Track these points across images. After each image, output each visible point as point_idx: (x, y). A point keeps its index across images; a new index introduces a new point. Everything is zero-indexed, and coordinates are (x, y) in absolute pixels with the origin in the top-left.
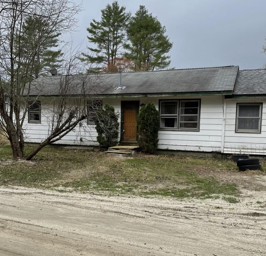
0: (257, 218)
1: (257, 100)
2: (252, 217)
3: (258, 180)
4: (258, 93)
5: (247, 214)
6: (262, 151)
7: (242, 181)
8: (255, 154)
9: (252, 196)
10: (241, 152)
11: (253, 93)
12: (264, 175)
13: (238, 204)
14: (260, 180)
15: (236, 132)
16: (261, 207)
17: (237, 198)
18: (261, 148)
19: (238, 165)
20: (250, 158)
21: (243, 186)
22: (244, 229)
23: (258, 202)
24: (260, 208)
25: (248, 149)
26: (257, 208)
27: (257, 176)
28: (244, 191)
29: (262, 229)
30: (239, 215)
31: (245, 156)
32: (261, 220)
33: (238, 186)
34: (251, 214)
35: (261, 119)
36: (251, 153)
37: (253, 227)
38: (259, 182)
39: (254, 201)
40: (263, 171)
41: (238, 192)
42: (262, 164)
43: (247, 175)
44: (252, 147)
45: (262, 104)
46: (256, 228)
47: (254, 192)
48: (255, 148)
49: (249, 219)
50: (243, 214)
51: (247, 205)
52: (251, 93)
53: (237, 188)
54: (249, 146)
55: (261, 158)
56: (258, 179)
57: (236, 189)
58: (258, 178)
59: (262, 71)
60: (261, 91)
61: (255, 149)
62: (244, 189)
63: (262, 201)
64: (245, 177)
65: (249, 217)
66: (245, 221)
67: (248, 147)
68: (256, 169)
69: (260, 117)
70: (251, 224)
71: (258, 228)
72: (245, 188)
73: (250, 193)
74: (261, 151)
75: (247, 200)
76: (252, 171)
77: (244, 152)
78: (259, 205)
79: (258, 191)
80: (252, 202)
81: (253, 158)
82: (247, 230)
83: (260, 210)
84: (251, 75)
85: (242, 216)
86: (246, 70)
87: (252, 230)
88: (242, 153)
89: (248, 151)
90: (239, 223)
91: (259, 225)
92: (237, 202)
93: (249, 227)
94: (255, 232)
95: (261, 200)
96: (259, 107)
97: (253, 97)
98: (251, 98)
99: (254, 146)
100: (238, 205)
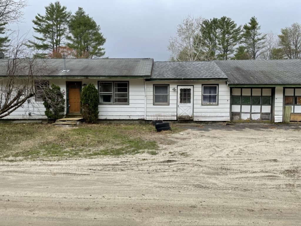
0: (170, 164)
1: (166, 82)
2: (166, 164)
3: (169, 137)
4: (166, 77)
5: (164, 162)
6: (171, 117)
7: (159, 138)
9: (166, 149)
10: (157, 118)
11: (163, 78)
12: (173, 134)
13: (157, 155)
14: (170, 137)
15: (154, 105)
16: (172, 155)
17: (157, 151)
18: (170, 115)
19: (156, 128)
20: (164, 122)
21: (160, 142)
22: (162, 173)
23: (170, 153)
24: (171, 157)
25: (162, 116)
26: (169, 157)
27: (168, 134)
28: (161, 145)
29: (173, 171)
30: (158, 163)
31: (160, 121)
32: (172, 165)
33: (157, 142)
34: (166, 161)
35: (169, 96)
36: (164, 119)
37: (167, 170)
38: (170, 138)
39: (167, 152)
40: (172, 131)
41: (157, 147)
42: (171, 126)
43: (162, 135)
44: (164, 115)
45: (169, 85)
46: (169, 171)
47: (167, 146)
48: (166, 115)
49: (165, 165)
50: (161, 162)
51: (163, 155)
52: (162, 78)
53: (156, 144)
54: (163, 114)
55: (170, 122)
56: (169, 136)
57: (156, 145)
58: (169, 135)
59: (168, 63)
61: (166, 116)
62: (161, 144)
63: (173, 152)
64: (161, 136)
65: (165, 163)
66: (162, 167)
67: (162, 115)
68: (168, 130)
69: (168, 94)
70: (166, 168)
71: (171, 171)
72: (161, 143)
73: (164, 147)
74: (170, 117)
75: (163, 152)
76: (165, 131)
78: (170, 154)
79: (169, 144)
80: (166, 153)
81: (165, 122)
82: (163, 173)
83: (172, 158)
84: (161, 65)
85: (160, 163)
86: (158, 62)
87: (167, 173)
88: (158, 119)
89: (162, 117)
90: (158, 168)
91: (172, 169)
92: (157, 154)
93: (165, 171)
94: (169, 174)
95: (172, 151)
96: (167, 87)
97: (163, 81)
99: (165, 114)
100: (157, 156)
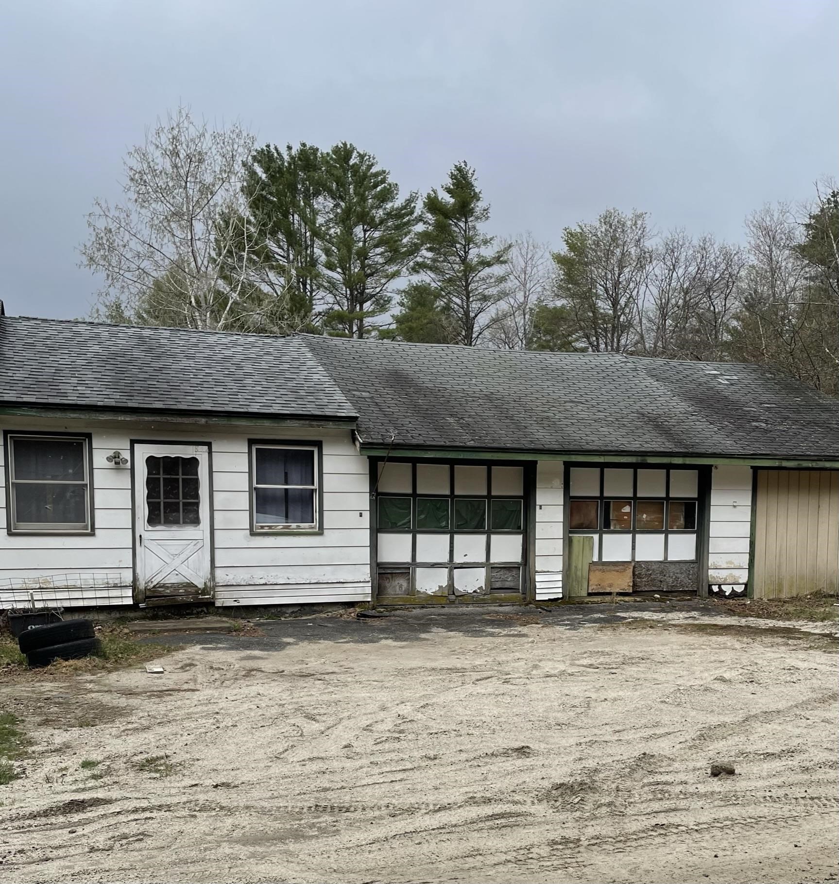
0: (76, 817)
1: (73, 423)
2: (61, 819)
3: (91, 691)
4: (72, 399)
5: (46, 813)
6: (104, 594)
7: (38, 700)
8: (80, 604)
9: (68, 747)
10: (32, 601)
11: (57, 400)
12: (110, 672)
13: (17, 784)
14: (97, 688)
15: (10, 534)
16: (95, 777)
17: (17, 764)
18: (100, 583)
19: (23, 650)
20: (68, 618)
21: (38, 719)
22: (33, 867)
23: (86, 765)
24: (92, 783)
25: (56, 589)
26: (81, 786)
27: (89, 677)
28: (41, 734)
29: (92, 850)
30: (16, 824)
31: (47, 615)
32: (89, 822)
33: (23, 721)
34: (59, 809)
35: (92, 489)
36: (67, 604)
37: (61, 852)
38: (93, 695)
39: (72, 762)
40: (106, 658)
41: (22, 743)
42: (100, 633)
43: (54, 680)
44: (70, 583)
45: (89, 436)
46: (72, 851)
47: (75, 732)
48: (78, 584)
49: (53, 827)
50: (33, 816)
51: (48, 780)
52: (51, 400)
53: (19, 728)
54: (59, 580)
55: (102, 617)
56: (90, 686)
57: (14, 734)
58: (91, 682)
59: (81, 328)
60: (82, 395)
61: (81, 589)
62: (43, 729)
63: (100, 758)
64: (48, 686)
65: (53, 820)
66: (37, 838)
67: (57, 584)
68: (86, 655)
69: (87, 481)
70: (57, 842)
71: (79, 851)
72: (46, 723)
73: (60, 737)
74: (99, 594)
75: (49, 765)
76: (71, 662)
77: (44, 601)
78: (88, 773)
79: (87, 725)
80: (66, 769)
81: (76, 617)
82: (40, 867)
83: (91, 789)
84: (48, 338)
85: (27, 822)
86: (28, 319)
87: (57, 863)
88: (39, 605)
89: (59, 596)
90: (13, 849)
91: (84, 841)
92: (17, 777)
93: (51, 855)
94: (68, 867)
95: (95, 756)
96: (80, 445)
97: (59, 415)
98: (50, 415)
99: (74, 579)
100: (16, 787)
